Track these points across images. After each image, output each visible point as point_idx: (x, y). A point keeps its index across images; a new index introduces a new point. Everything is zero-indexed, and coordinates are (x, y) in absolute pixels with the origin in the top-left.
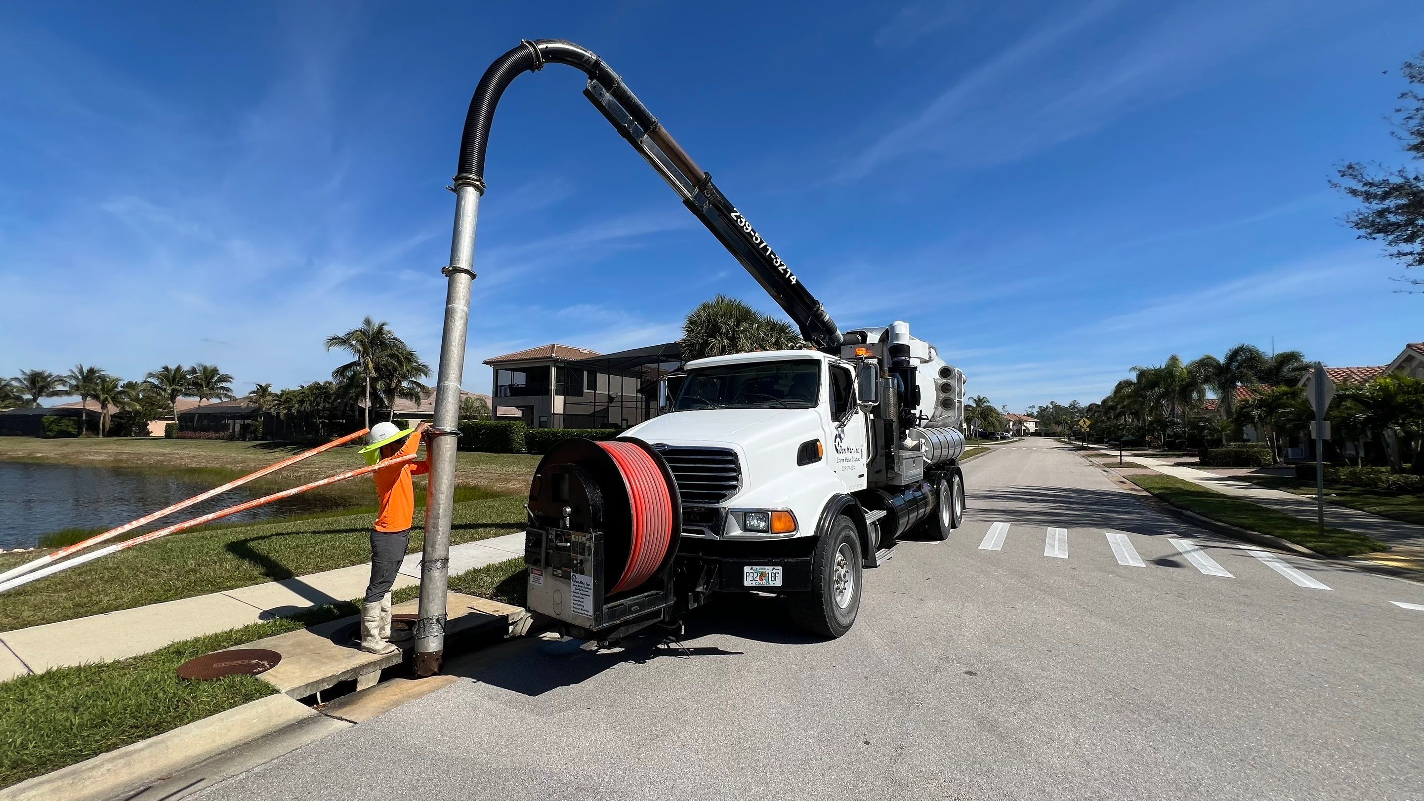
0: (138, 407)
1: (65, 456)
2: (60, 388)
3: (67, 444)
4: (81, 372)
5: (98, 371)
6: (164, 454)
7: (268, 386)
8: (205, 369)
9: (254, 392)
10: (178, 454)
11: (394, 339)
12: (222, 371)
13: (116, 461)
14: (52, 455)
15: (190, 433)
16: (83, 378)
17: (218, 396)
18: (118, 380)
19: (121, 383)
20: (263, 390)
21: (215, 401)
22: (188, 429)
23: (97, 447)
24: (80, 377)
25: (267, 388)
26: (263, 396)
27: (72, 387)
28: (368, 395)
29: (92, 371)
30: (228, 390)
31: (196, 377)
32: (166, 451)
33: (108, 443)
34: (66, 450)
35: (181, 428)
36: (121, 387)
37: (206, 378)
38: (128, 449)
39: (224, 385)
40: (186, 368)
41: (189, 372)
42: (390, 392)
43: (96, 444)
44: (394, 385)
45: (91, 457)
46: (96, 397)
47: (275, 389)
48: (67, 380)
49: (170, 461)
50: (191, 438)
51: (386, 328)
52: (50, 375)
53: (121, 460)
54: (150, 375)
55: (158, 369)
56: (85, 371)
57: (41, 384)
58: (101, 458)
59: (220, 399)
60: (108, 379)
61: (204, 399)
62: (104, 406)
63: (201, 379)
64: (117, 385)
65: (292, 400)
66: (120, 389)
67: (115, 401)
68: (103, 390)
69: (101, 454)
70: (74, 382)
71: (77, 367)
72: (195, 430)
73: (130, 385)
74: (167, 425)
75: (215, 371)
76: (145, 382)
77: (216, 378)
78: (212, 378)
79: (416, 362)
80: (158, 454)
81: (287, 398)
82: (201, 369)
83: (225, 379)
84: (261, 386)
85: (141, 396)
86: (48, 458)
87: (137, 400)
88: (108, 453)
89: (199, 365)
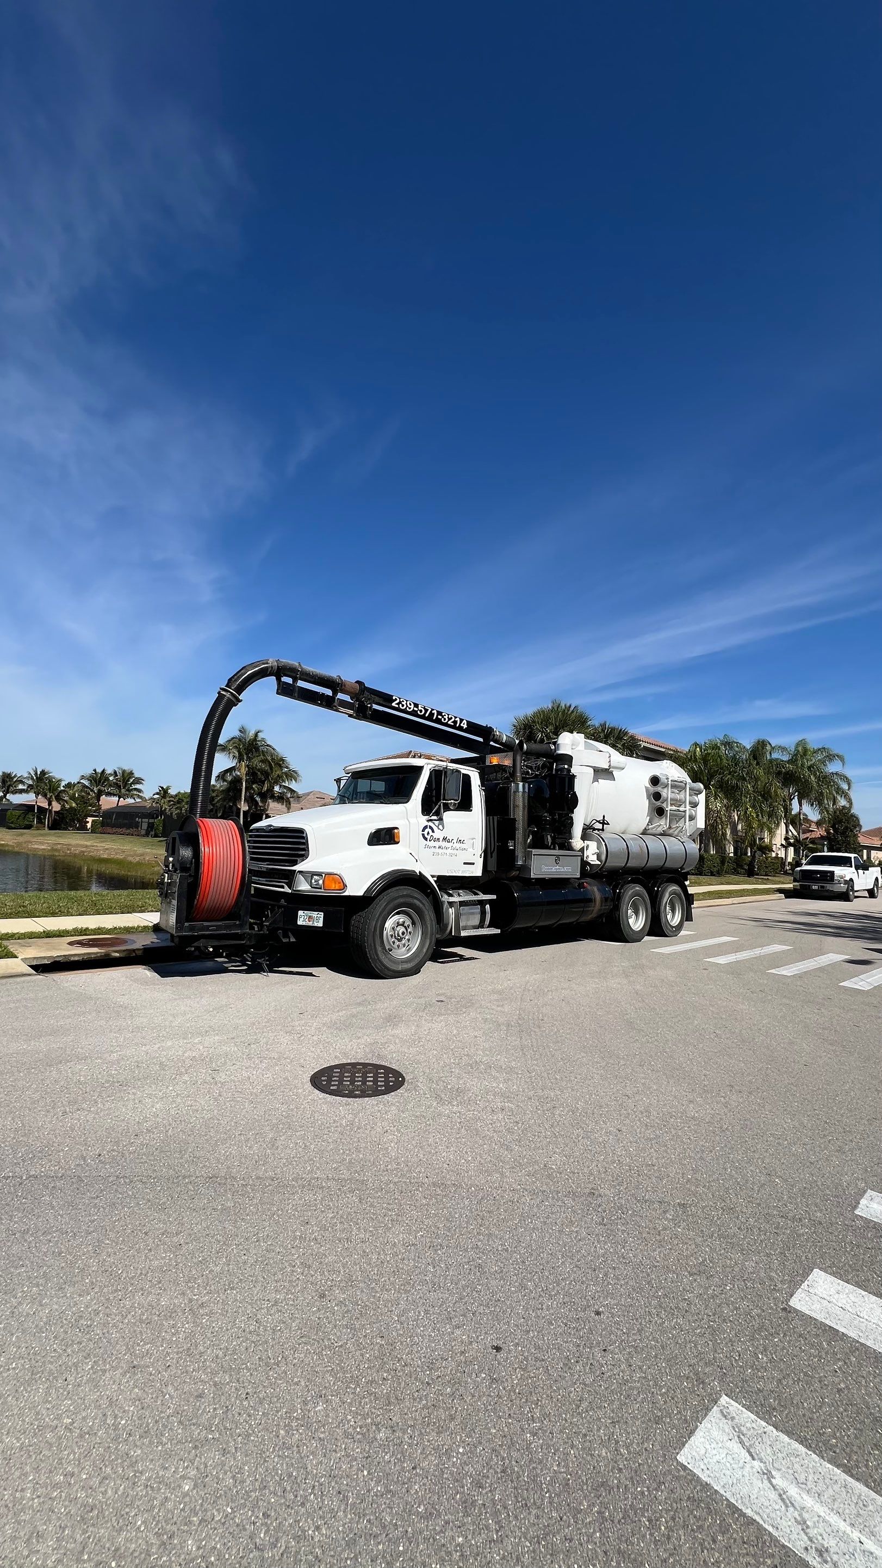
0: (74, 805)
1: (19, 844)
2: (21, 787)
3: (22, 835)
4: (36, 774)
5: (48, 773)
6: (87, 846)
7: (168, 788)
8: (124, 771)
9: (157, 794)
10: (97, 846)
11: (267, 745)
12: (137, 775)
13: (53, 850)
14: (10, 843)
15: (109, 829)
16: (37, 778)
17: (132, 797)
18: (60, 780)
19: (63, 784)
20: (164, 792)
21: (130, 801)
22: (108, 825)
23: (41, 838)
24: (35, 778)
25: (167, 790)
26: (164, 797)
27: (30, 786)
28: (243, 798)
29: (43, 773)
30: (139, 791)
31: (117, 780)
32: (88, 843)
33: (49, 835)
34: (21, 839)
35: (103, 824)
36: (63, 787)
37: (124, 780)
38: (62, 841)
39: (138, 786)
40: (109, 771)
41: (111, 775)
42: (264, 796)
43: (42, 835)
44: (265, 789)
45: (36, 846)
46: (45, 796)
47: (172, 792)
48: (26, 781)
49: (90, 852)
50: (109, 834)
51: (261, 736)
52: (15, 776)
53: (56, 850)
54: (83, 777)
55: (89, 771)
56: (39, 773)
57: (9, 783)
58: (43, 847)
59: (134, 799)
60: (54, 780)
61: (122, 799)
62: (50, 804)
63: (120, 781)
64: (60, 785)
65: (183, 801)
66: (62, 788)
67: (58, 799)
68: (50, 789)
69: (42, 843)
70: (30, 782)
71: (33, 769)
72: (113, 826)
73: (69, 785)
74: (93, 821)
75: (131, 774)
76: (78, 783)
77: (131, 780)
78: (128, 780)
79: (287, 767)
80: (82, 846)
81: (179, 799)
82: (120, 772)
83: (139, 781)
84: (162, 788)
85: (77, 795)
86: (7, 845)
87: (73, 798)
88: (48, 843)
89: (119, 768)
